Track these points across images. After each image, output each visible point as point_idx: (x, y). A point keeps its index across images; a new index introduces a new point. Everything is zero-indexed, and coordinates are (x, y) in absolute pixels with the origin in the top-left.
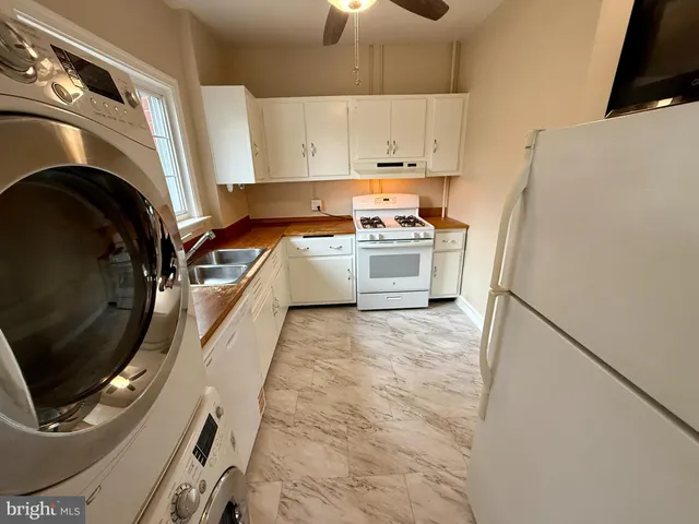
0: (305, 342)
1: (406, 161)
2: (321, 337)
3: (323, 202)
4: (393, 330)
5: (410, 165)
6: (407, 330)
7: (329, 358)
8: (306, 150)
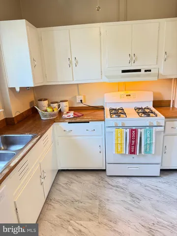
0: (65, 202)
1: (143, 68)
2: (77, 198)
3: (84, 96)
4: (132, 195)
5: (146, 71)
6: (143, 196)
7: (81, 219)
8: (71, 62)
